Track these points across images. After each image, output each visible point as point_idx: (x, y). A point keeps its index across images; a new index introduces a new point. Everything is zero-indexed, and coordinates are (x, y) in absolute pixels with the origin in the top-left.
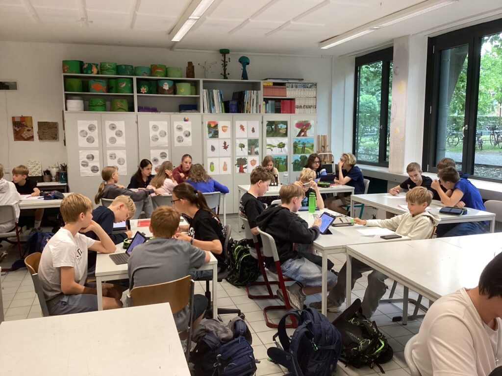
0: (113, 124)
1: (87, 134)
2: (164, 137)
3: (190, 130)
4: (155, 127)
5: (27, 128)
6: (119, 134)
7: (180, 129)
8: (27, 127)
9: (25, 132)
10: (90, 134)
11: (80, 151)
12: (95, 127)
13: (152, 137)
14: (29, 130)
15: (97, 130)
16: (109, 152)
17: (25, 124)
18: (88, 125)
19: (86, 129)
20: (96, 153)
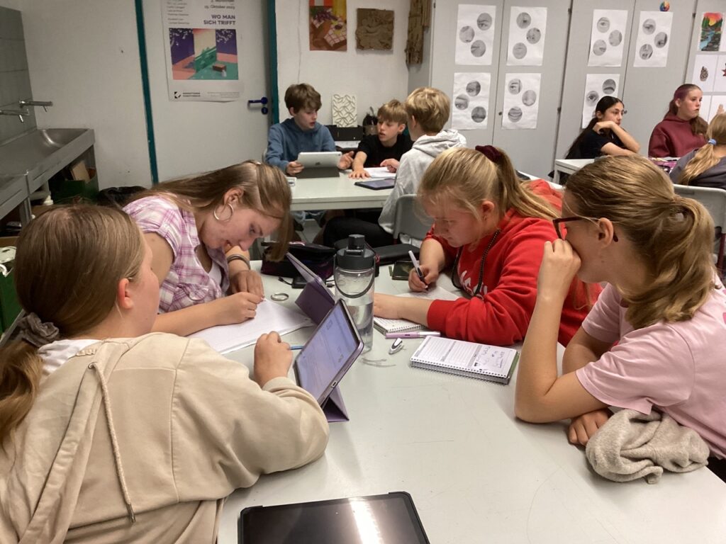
0: (525, 14)
1: (473, 35)
2: (617, 45)
3: (668, 31)
4: (604, 23)
5: (336, 23)
6: (533, 37)
7: (650, 27)
8: (336, 19)
9: (331, 32)
10: (480, 35)
11: (456, 74)
12: (491, 18)
13: (595, 45)
14: (338, 27)
15: (492, 28)
16: (510, 78)
17: (332, 14)
18: (478, 15)
19: (473, 24)
20: (485, 79)
